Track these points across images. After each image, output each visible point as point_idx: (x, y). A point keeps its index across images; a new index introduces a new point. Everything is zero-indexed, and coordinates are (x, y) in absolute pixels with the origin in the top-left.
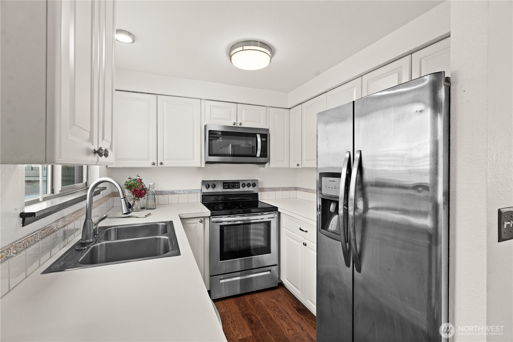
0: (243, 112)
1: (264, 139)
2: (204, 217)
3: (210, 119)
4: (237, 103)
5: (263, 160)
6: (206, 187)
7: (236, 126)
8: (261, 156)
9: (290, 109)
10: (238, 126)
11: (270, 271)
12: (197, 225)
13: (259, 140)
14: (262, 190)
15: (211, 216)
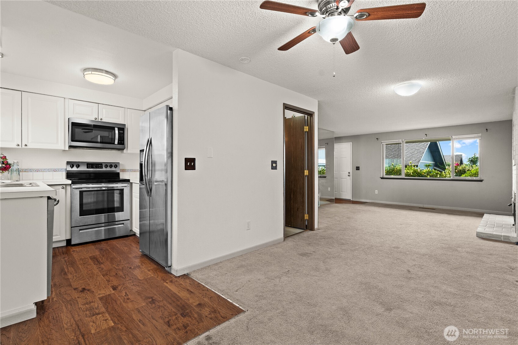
0: (104, 110)
1: (122, 132)
2: (66, 185)
3: (73, 114)
4: (98, 103)
5: (120, 146)
6: (71, 167)
7: (97, 120)
8: (119, 143)
9: (145, 111)
10: (99, 120)
11: (123, 224)
12: (59, 191)
13: (117, 132)
14: (124, 171)
15: (72, 184)
